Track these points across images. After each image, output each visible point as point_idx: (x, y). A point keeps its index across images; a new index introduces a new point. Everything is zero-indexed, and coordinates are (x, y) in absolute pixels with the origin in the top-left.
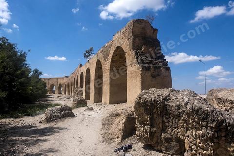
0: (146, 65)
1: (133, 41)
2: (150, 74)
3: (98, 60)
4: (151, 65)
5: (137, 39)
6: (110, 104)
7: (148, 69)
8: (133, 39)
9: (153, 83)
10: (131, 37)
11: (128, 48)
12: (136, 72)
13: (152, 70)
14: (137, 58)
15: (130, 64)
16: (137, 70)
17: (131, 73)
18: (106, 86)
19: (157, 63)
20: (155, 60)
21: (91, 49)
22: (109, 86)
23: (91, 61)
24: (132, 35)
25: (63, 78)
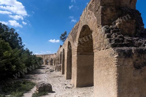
0: (125, 48)
1: (102, 13)
2: (131, 63)
3: (69, 42)
4: (133, 49)
5: (108, 9)
6: (77, 87)
7: (128, 55)
8: (103, 9)
9: (137, 78)
10: (99, 7)
11: (95, 24)
12: (106, 58)
13: (135, 56)
14: (109, 37)
15: (97, 46)
16: (109, 57)
17: (100, 60)
18: (74, 68)
19: (140, 44)
20: (137, 40)
21: (65, 33)
22: (76, 68)
23: (65, 43)
24: (101, 5)
25: (53, 54)
